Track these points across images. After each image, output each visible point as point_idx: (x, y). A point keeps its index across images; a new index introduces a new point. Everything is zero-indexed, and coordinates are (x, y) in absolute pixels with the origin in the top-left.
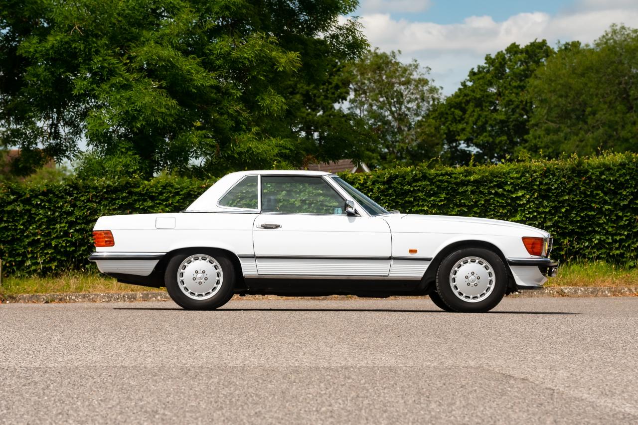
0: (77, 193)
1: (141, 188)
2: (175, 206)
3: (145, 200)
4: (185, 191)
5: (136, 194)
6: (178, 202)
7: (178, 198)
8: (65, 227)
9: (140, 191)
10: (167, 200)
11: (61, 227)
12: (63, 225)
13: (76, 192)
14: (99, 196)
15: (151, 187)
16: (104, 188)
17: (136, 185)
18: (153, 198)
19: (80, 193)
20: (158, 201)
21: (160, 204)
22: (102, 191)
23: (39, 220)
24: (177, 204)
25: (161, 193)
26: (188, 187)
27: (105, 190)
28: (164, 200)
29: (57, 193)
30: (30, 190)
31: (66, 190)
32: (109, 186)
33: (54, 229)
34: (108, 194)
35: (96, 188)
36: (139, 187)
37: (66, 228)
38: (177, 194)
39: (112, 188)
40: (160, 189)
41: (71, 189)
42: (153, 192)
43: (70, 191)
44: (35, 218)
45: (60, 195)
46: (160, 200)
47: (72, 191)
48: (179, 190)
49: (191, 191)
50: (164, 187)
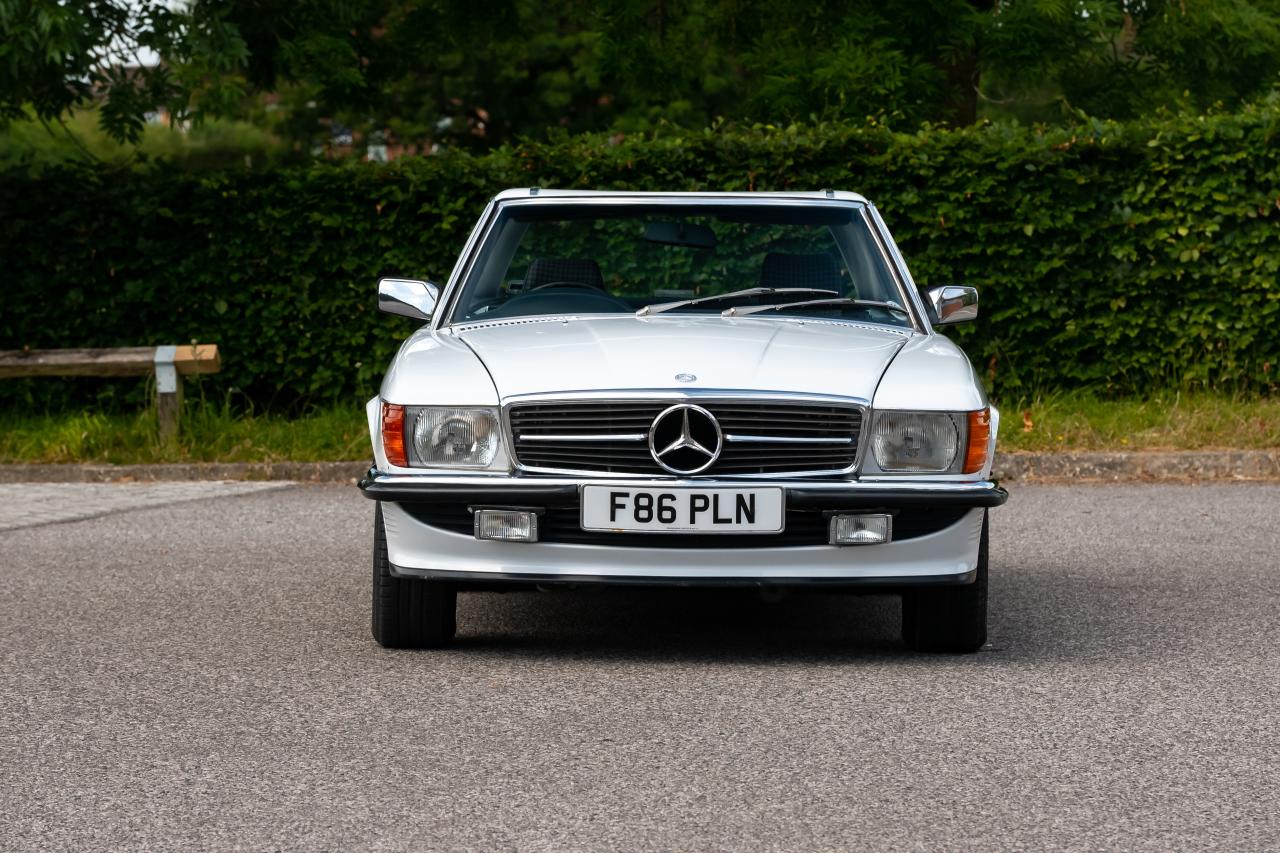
0: (716, 171)
1: (888, 156)
2: (982, 206)
3: (900, 189)
4: (1012, 161)
5: (873, 169)
6: (991, 192)
7: (989, 181)
8: (683, 265)
9: (886, 163)
10: (959, 186)
11: (673, 267)
12: (679, 261)
13: (712, 168)
14: (774, 177)
15: (916, 151)
16: (787, 156)
17: (880, 147)
18: (919, 182)
19: (724, 170)
20: (934, 192)
21: (942, 198)
22: (781, 164)
23: (615, 247)
24: (988, 200)
25: (943, 170)
26: (1021, 150)
27: (790, 162)
28: (950, 188)
29: (663, 171)
30: (591, 163)
31: (686, 162)
32: (801, 150)
33: (656, 270)
34: (798, 174)
35: (766, 155)
36: (882, 152)
37: (687, 270)
38: (991, 169)
39: (810, 157)
40: (941, 159)
41: (700, 160)
42: (922, 166)
43: (696, 165)
44: (606, 242)
45: (670, 177)
46: (941, 187)
47: (704, 164)
48: (994, 159)
49: (1025, 162)
50: (955, 150)
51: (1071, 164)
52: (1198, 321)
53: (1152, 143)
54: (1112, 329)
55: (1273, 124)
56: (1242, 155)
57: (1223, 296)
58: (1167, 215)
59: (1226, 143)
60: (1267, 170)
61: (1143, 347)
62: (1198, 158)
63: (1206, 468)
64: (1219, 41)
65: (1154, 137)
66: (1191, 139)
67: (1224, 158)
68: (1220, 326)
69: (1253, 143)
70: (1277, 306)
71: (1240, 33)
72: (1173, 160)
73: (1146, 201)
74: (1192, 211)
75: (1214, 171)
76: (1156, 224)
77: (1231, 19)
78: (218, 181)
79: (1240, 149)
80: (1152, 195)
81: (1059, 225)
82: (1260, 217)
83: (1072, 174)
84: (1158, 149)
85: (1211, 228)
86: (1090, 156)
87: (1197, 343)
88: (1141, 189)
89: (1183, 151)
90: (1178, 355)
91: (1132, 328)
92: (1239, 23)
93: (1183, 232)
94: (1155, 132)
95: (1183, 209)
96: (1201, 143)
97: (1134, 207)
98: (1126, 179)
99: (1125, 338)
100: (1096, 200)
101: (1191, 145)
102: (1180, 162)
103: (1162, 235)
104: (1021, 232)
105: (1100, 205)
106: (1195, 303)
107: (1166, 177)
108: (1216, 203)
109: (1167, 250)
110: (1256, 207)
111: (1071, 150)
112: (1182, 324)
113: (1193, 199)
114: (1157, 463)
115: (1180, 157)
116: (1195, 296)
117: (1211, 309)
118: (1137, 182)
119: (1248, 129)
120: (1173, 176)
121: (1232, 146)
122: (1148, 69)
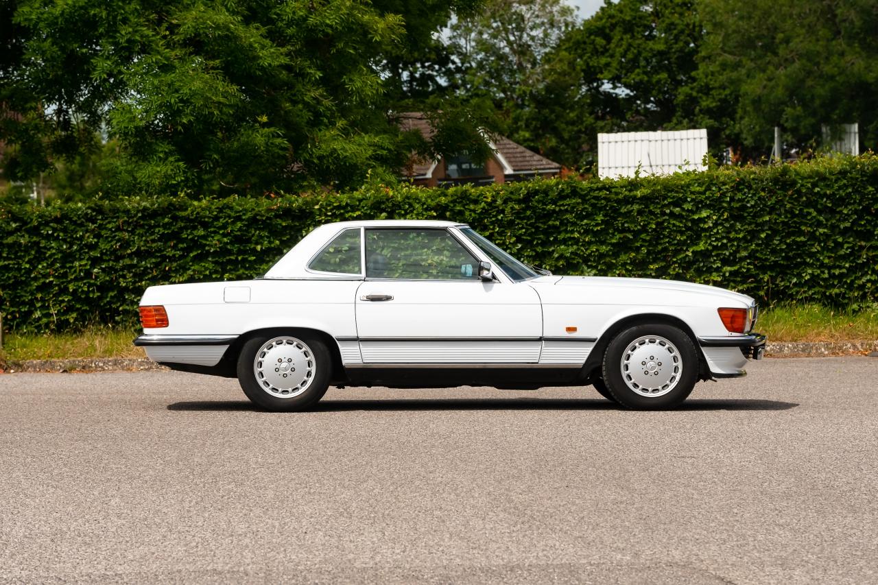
0: (102, 219)
1: (189, 212)
2: (235, 236)
3: (195, 228)
4: (249, 215)
5: (182, 219)
6: (240, 230)
7: (239, 224)
8: (86, 265)
9: (188, 215)
10: (224, 227)
11: (80, 266)
12: (83, 263)
13: (100, 217)
14: (132, 222)
15: (203, 209)
16: (138, 211)
17: (183, 207)
18: (205, 225)
19: (106, 219)
20: (212, 229)
21: (215, 232)
22: (136, 215)
23: (51, 256)
24: (239, 233)
25: (217, 218)
26: (253, 209)
27: (140, 215)
28: (220, 228)
29: (75, 219)
30: (38, 215)
31: (87, 214)
32: (145, 209)
33: (71, 268)
34: (144, 220)
35: (127, 212)
36: (186, 209)
37: (88, 267)
38: (239, 219)
39: (150, 212)
40: (215, 213)
41: (94, 214)
42: (206, 217)
43: (92, 216)
44: (46, 253)
45: (79, 222)
46: (215, 227)
47: (95, 216)
48: (241, 214)
49: (257, 215)
50: (221, 210)
51: (277, 216)
53: (317, 207)
65: (317, 204)
66: (335, 204)
79: (357, 210)
81: (273, 246)
83: (279, 221)
84: (319, 209)
86: (287, 213)
89: (330, 210)
94: (319, 201)
96: (339, 207)
98: (304, 224)
101: (334, 208)
102: (330, 216)
104: (255, 249)
105: (291, 236)
111: (278, 210)
115: (330, 214)
119: (360, 200)
122: (298, 171)
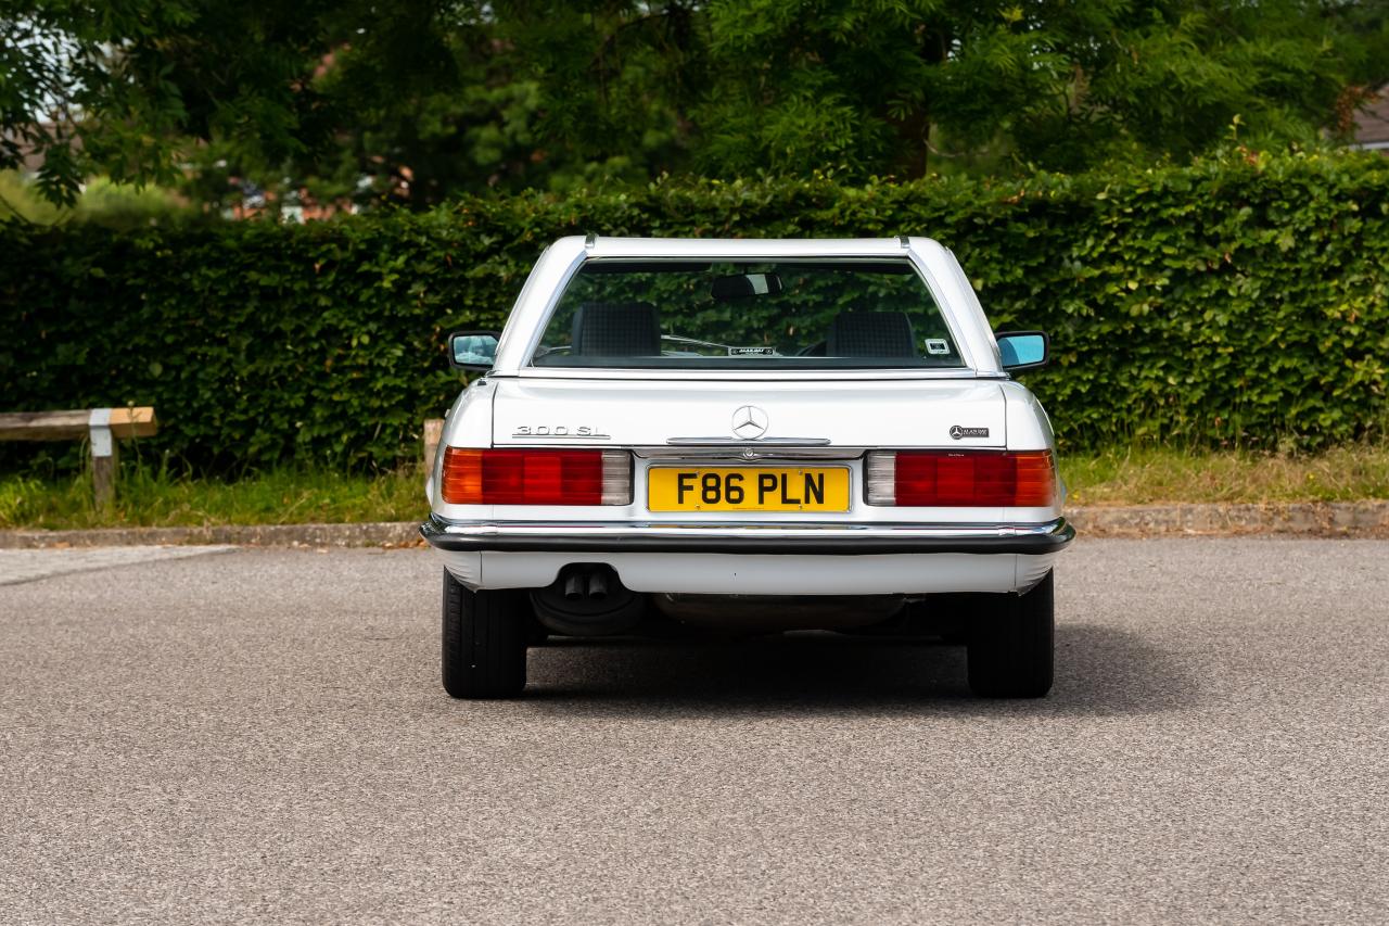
1: (836, 210)
4: (960, 215)
13: (657, 224)
15: (864, 205)
16: (733, 211)
17: (826, 201)
22: (728, 219)
26: (969, 204)
27: (736, 218)
30: (534, 220)
31: (631, 218)
32: (747, 205)
36: (830, 206)
39: (756, 211)
40: (889, 212)
41: (645, 216)
42: (869, 221)
43: (641, 221)
47: (648, 220)
48: (943, 213)
49: (975, 215)
50: (902, 205)
51: (1019, 218)
52: (1149, 377)
53: (1101, 196)
54: (1063, 385)
55: (1221, 177)
56: (1190, 208)
57: (1173, 351)
58: (1116, 269)
59: (1174, 195)
60: (1216, 223)
61: (1094, 403)
62: (1148, 211)
63: (1157, 522)
64: (1173, 91)
65: (1102, 190)
66: (1139, 191)
67: (1172, 210)
68: (1171, 380)
69: (1201, 196)
70: (1228, 360)
71: (1194, 83)
72: (1122, 213)
73: (1095, 255)
74: (1141, 265)
75: (1163, 224)
76: (1106, 278)
77: (1184, 69)
78: (152, 240)
79: (1189, 202)
80: (1102, 249)
81: (1008, 279)
82: (1210, 271)
83: (1022, 227)
84: (1106, 201)
85: (1161, 282)
86: (1038, 209)
87: (1148, 398)
88: (1090, 243)
89: (1132, 203)
90: (1129, 410)
91: (1084, 383)
92: (1192, 72)
93: (1133, 286)
94: (1105, 184)
95: (1132, 262)
96: (1149, 197)
97: (1084, 261)
98: (1076, 233)
99: (1076, 393)
100: (1046, 254)
101: (1140, 197)
102: (1129, 215)
103: (1113, 289)
105: (1049, 259)
106: (1145, 358)
107: (1115, 230)
108: (1165, 256)
109: (1116, 304)
110: (1205, 260)
111: (1020, 204)
112: (1133, 379)
113: (1143, 252)
114: (1108, 518)
115: (1129, 210)
116: (1146, 351)
117: (1163, 363)
118: (1086, 236)
119: (1196, 182)
120: (1122, 230)
121: (1180, 199)
